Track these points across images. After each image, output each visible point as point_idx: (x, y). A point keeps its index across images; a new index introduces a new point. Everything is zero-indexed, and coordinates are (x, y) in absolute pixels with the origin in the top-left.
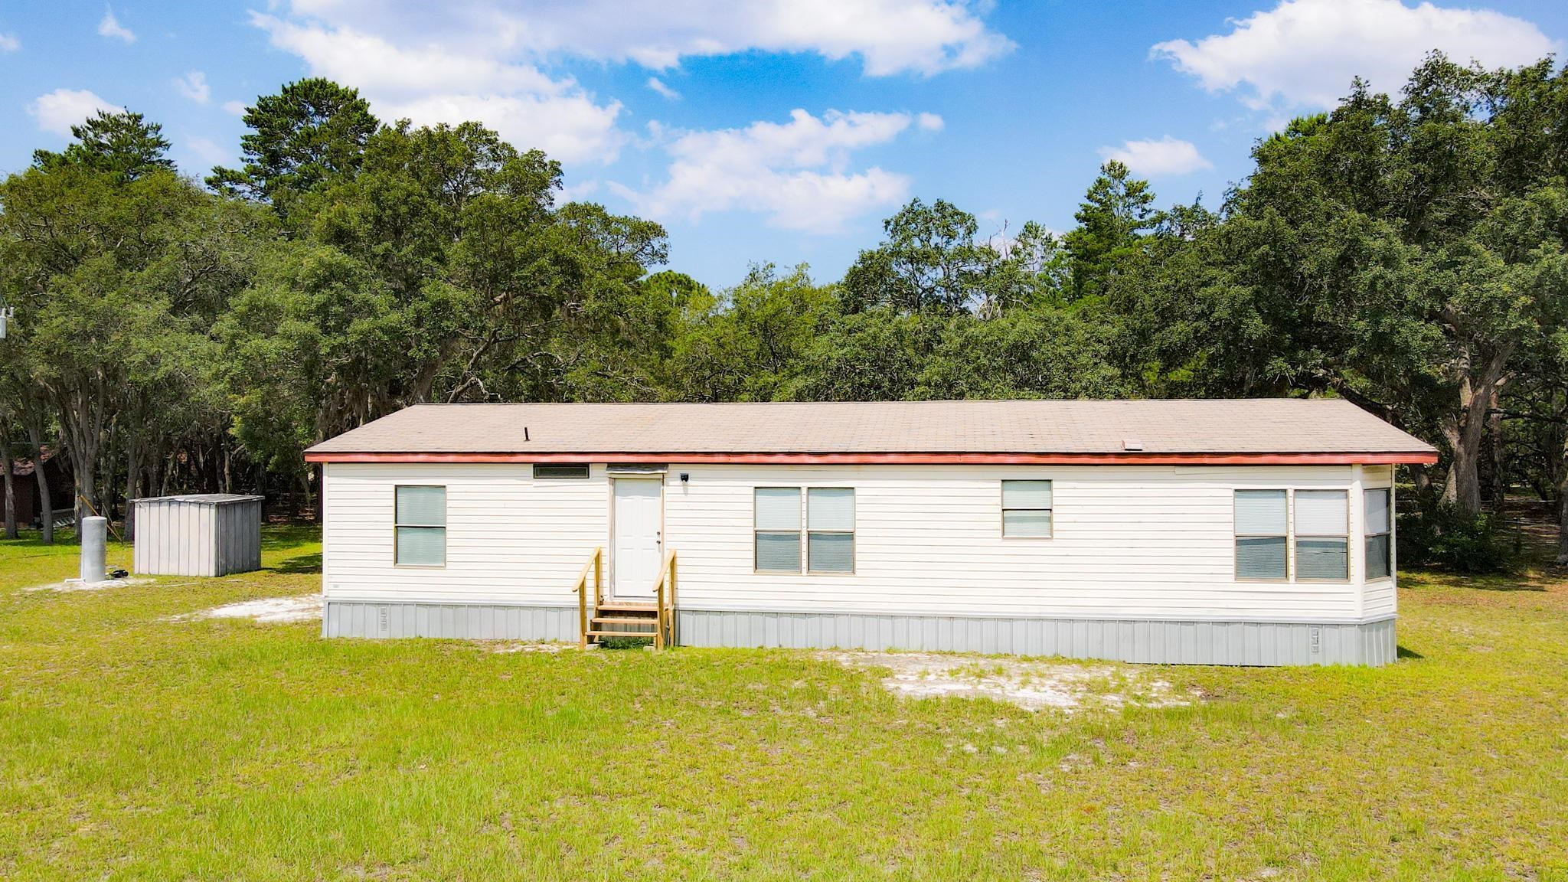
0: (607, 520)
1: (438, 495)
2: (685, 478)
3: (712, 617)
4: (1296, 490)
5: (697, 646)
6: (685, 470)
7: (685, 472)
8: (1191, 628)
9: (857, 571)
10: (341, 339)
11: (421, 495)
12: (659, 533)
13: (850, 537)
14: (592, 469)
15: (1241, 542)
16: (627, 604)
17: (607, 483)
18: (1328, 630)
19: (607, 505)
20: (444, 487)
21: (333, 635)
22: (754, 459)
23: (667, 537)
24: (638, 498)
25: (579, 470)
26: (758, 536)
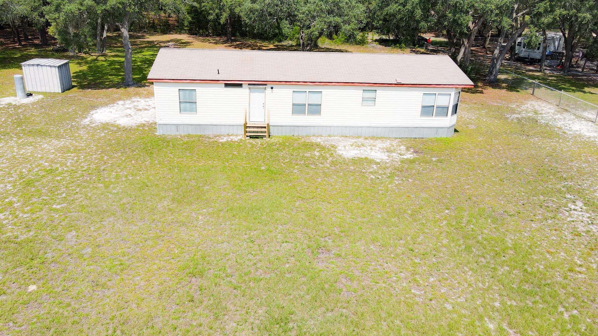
0: (248, 100)
1: (194, 92)
3: (279, 127)
4: (438, 94)
5: (275, 136)
7: (272, 87)
9: (321, 114)
11: (187, 92)
12: (263, 104)
13: (320, 105)
14: (243, 86)
15: (423, 107)
17: (248, 90)
18: (440, 129)
19: (248, 96)
20: (196, 90)
21: (162, 134)
23: (266, 105)
24: (257, 93)
25: (240, 85)
26: (293, 105)
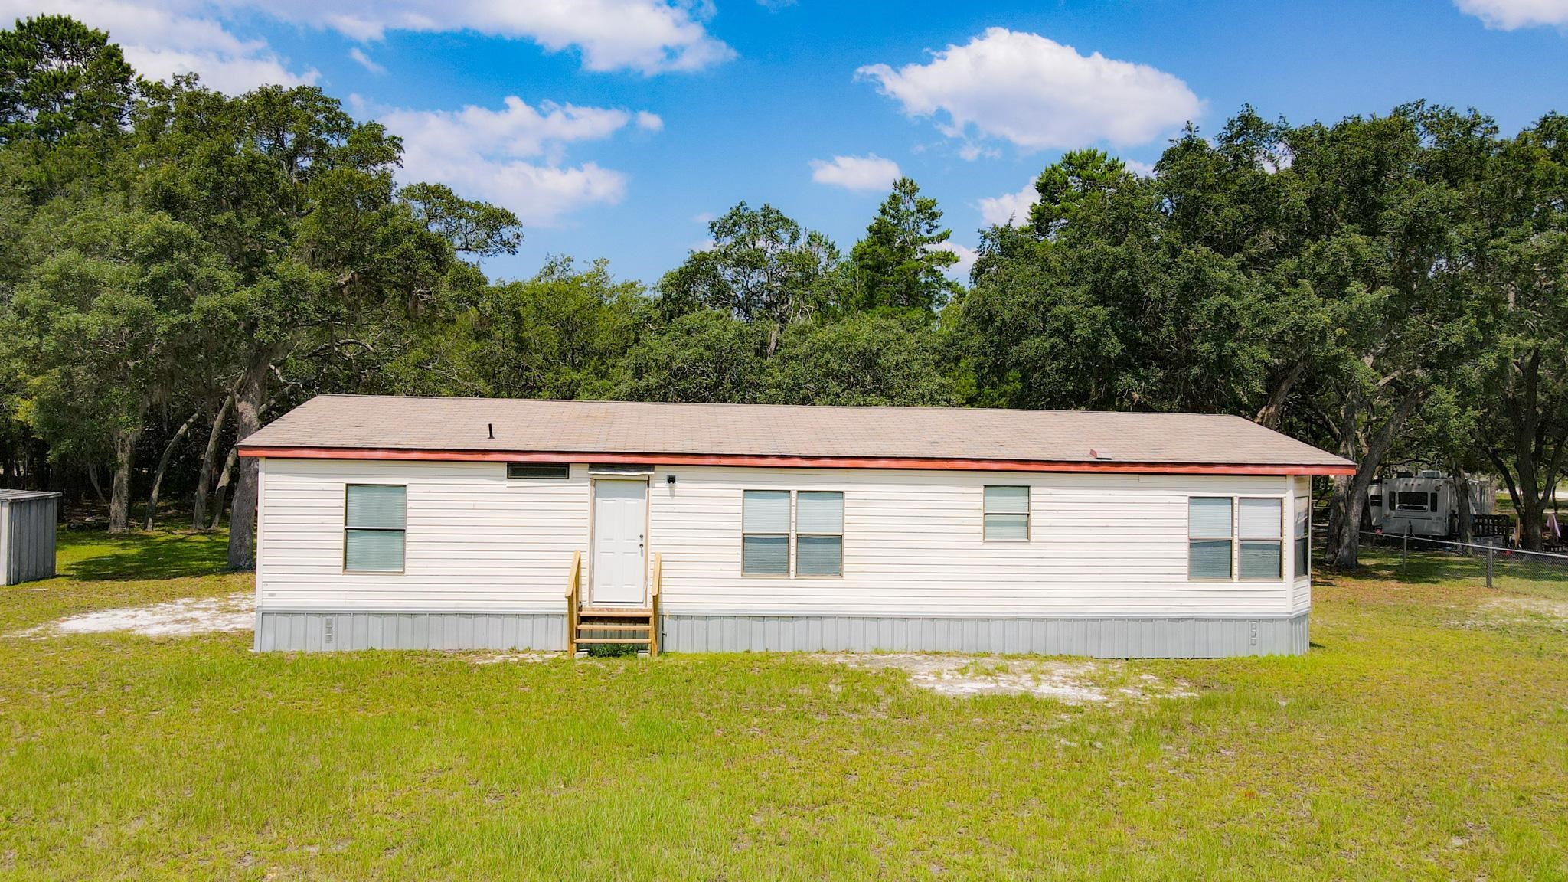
0: (587, 523)
1: (397, 495)
2: (671, 480)
3: (697, 622)
4: (1241, 498)
5: (680, 651)
6: (672, 471)
7: (672, 474)
8: (1150, 624)
9: (845, 574)
10: (181, 317)
11: (377, 495)
12: (642, 536)
13: (839, 540)
14: (572, 470)
15: (1195, 545)
16: (608, 609)
17: (588, 484)
18: (1264, 624)
19: (588, 507)
20: (405, 486)
21: (268, 649)
22: (746, 461)
23: (651, 541)
24: (620, 500)
25: (560, 471)
26: (747, 539)
